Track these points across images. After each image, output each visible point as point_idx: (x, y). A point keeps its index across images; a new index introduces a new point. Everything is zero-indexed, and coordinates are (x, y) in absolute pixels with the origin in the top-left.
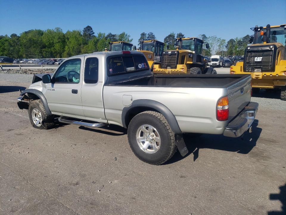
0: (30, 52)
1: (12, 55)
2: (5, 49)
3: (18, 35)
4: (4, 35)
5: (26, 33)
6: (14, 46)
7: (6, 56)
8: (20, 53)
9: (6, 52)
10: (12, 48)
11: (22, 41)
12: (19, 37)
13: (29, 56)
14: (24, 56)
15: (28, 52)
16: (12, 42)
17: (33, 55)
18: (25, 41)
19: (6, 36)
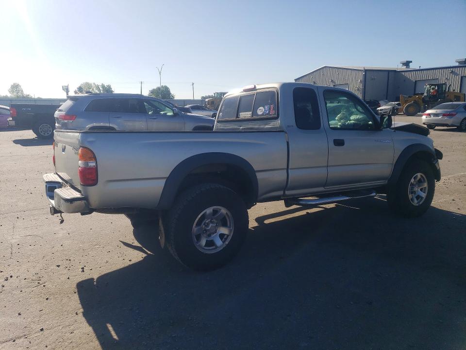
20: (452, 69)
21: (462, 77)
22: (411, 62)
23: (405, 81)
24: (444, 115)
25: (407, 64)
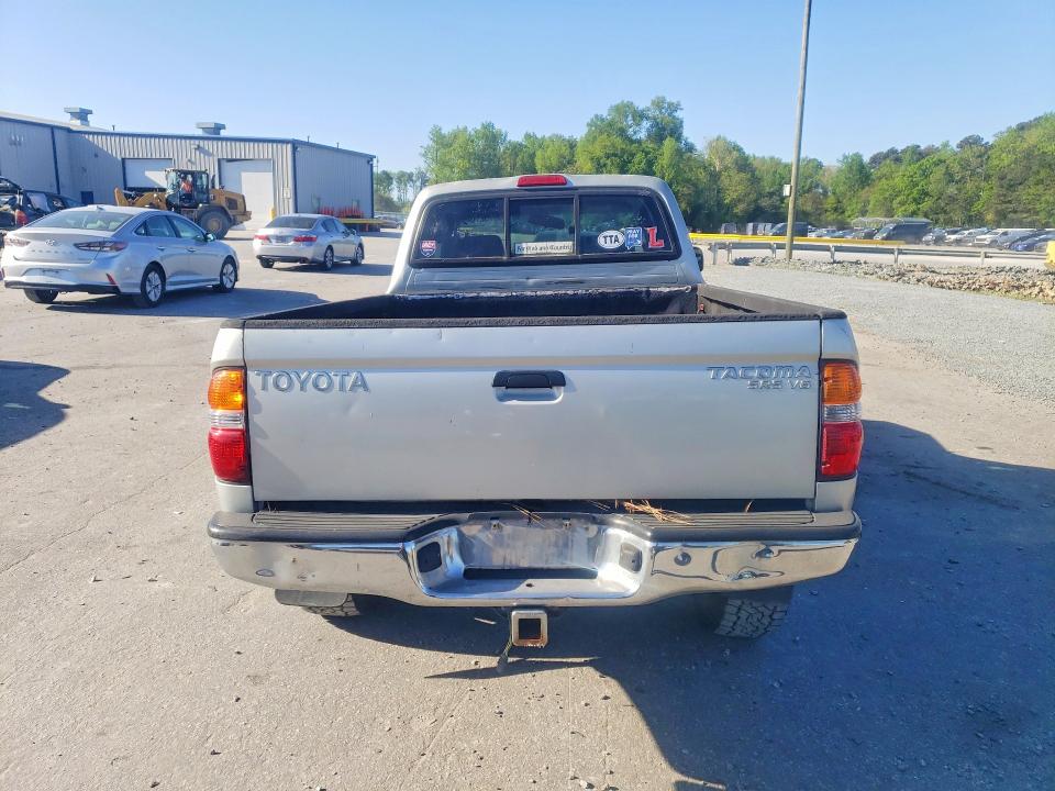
0: (1019, 202)
1: (945, 212)
2: (927, 194)
3: (989, 139)
4: (938, 144)
5: (1022, 127)
6: (962, 180)
7: (926, 216)
8: (978, 206)
9: (926, 205)
10: (952, 190)
11: (996, 162)
12: (988, 147)
13: (1011, 216)
14: (990, 217)
15: (1010, 202)
16: (956, 168)
17: (1025, 215)
18: (1007, 159)
19: (946, 145)
20: (197, 142)
21: (219, 160)
22: (91, 112)
23: (96, 156)
24: (297, 240)
25: (83, 115)
